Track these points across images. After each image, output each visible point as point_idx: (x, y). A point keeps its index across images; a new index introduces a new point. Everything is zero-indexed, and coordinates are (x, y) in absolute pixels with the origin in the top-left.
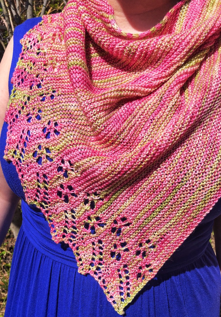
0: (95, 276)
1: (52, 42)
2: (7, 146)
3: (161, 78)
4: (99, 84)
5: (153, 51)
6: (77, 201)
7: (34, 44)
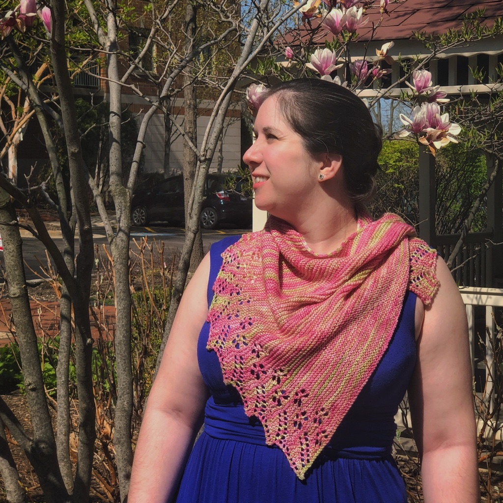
0: (280, 445)
1: (251, 259)
2: (210, 338)
3: (332, 289)
4: (287, 293)
5: (326, 268)
6: (266, 377)
7: (235, 259)
